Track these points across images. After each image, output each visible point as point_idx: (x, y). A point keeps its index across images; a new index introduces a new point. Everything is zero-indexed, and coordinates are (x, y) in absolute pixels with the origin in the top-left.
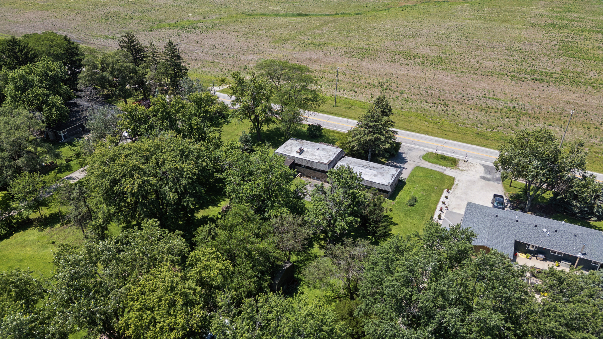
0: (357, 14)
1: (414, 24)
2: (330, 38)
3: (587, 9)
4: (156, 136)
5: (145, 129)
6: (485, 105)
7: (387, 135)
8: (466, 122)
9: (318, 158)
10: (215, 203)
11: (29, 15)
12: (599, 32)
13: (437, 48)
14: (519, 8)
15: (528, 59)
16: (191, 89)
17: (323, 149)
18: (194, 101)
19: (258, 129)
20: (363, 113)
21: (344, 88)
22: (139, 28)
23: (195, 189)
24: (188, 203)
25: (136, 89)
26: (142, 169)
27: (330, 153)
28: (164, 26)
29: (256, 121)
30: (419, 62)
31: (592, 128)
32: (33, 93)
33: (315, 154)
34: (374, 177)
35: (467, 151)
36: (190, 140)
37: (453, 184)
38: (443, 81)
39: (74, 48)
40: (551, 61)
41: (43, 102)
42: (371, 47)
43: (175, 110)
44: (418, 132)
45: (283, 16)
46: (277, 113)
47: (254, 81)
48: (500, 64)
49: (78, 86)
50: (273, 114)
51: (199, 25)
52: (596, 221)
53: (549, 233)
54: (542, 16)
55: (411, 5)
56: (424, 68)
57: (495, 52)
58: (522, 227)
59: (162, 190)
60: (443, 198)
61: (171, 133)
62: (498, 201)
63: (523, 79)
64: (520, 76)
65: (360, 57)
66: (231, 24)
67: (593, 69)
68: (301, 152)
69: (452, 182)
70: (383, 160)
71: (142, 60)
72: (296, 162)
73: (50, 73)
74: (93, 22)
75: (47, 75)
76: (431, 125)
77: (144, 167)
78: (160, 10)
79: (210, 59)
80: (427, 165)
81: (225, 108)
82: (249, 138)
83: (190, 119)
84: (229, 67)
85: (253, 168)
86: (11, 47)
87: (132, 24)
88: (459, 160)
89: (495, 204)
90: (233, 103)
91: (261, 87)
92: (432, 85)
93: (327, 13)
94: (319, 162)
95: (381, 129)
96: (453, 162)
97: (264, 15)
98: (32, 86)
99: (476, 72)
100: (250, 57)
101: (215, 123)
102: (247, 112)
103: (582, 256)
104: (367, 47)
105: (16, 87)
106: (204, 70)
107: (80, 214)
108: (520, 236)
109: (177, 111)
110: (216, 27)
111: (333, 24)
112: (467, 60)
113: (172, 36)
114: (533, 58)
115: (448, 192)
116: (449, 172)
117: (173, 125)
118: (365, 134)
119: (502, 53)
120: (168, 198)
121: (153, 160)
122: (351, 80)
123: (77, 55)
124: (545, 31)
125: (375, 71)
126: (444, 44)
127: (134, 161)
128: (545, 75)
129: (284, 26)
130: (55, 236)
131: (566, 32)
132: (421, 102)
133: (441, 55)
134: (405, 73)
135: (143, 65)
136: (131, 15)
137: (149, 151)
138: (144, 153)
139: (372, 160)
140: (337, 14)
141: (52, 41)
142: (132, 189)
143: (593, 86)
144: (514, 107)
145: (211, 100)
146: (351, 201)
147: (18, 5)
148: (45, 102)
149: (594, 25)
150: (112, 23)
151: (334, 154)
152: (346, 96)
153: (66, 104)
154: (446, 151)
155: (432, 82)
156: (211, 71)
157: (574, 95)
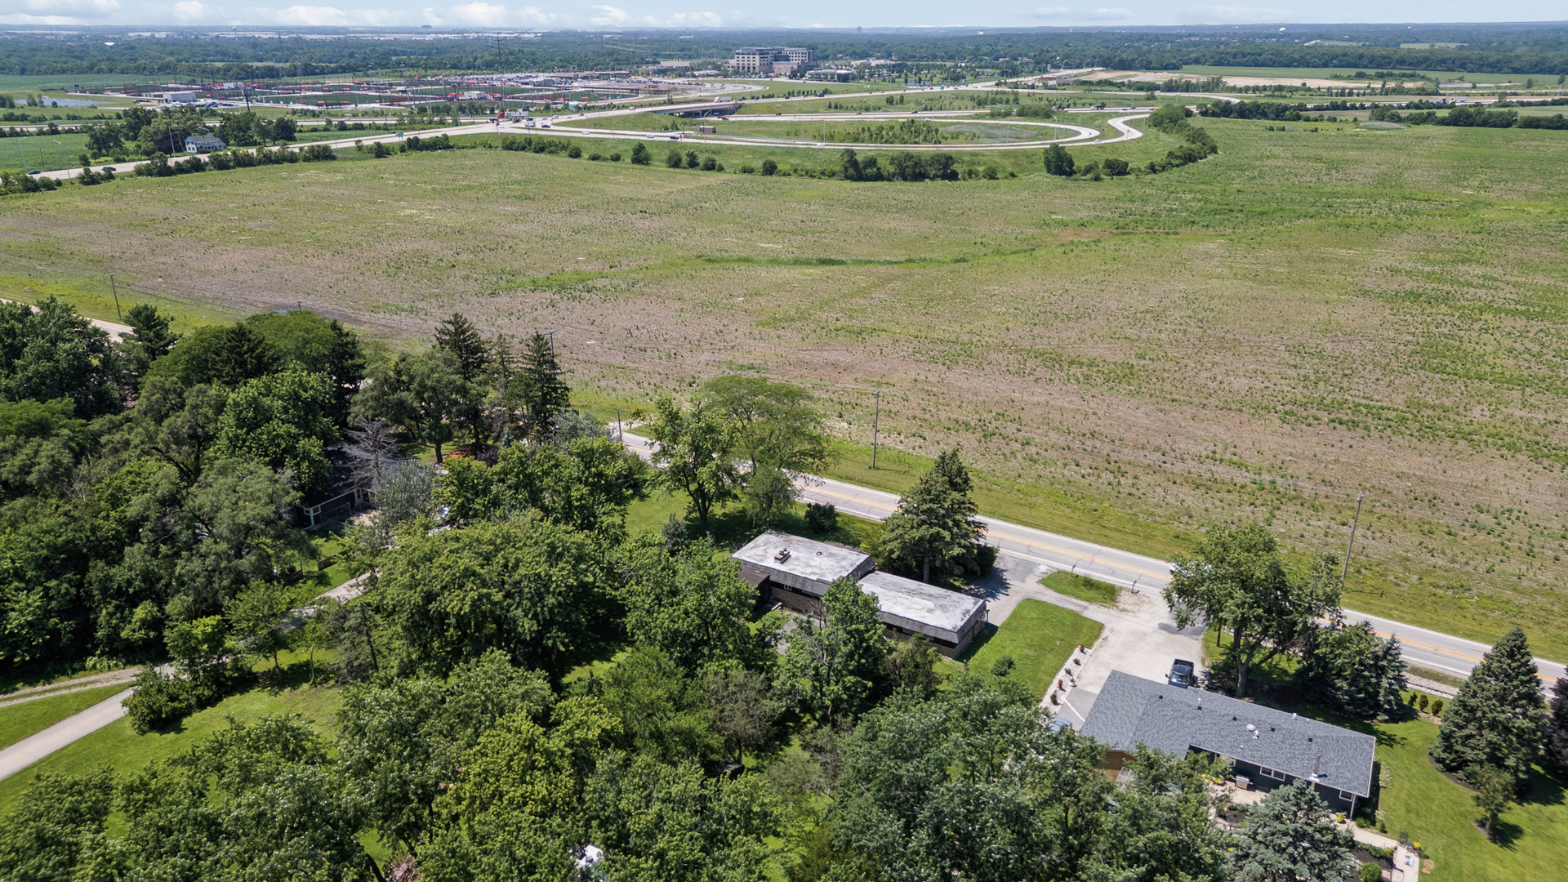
0: (957, 261)
1: (1084, 286)
2: (886, 317)
3: (1511, 255)
4: (505, 518)
5: (484, 506)
6: (1209, 475)
7: (955, 530)
8: (1158, 511)
9: (817, 571)
10: (605, 656)
11: (231, 255)
12: (1522, 313)
13: (1126, 345)
14: (1343, 252)
15: (1334, 373)
16: (574, 432)
17: (831, 555)
18: (578, 455)
19: (704, 511)
20: (913, 483)
21: (898, 429)
22: (467, 288)
23: (568, 616)
24: (555, 641)
25: (461, 425)
26: (479, 575)
27: (844, 563)
28: (522, 285)
29: (701, 495)
30: (1079, 375)
31: (1440, 533)
32: (269, 433)
33: (812, 563)
34: (927, 614)
35: (1141, 571)
36: (564, 528)
37: (1097, 637)
38: (1125, 421)
39: (347, 343)
40: (1387, 379)
41: (285, 451)
42: (975, 339)
43: (542, 471)
44: (1044, 529)
45: (787, 263)
46: (744, 478)
47: (697, 416)
48: (1266, 384)
49: (349, 419)
50: (734, 481)
51: (599, 283)
52: (1386, 721)
53: (1257, 732)
54: (1394, 271)
55: (1086, 240)
56: (1088, 390)
57: (1260, 358)
58: (1208, 720)
59: (511, 614)
60: (1069, 664)
61: (533, 512)
62: (1183, 672)
63: (1311, 420)
64: (1305, 414)
65: (948, 362)
66: (669, 283)
67: (1482, 400)
68: (784, 558)
69: (1095, 632)
70: (957, 584)
71: (478, 366)
72: (773, 578)
73: (304, 395)
74: (368, 274)
75: (297, 397)
76: (1076, 516)
77: (482, 571)
78: (515, 247)
79: (618, 360)
80: (1051, 597)
81: (642, 466)
82: (682, 529)
83: (567, 489)
84: (657, 379)
85: (680, 582)
86: (234, 343)
87: (452, 278)
88: (1121, 588)
89: (1174, 680)
90: (656, 458)
91: (710, 429)
92: (1097, 429)
93: (888, 258)
94: (818, 581)
95: (943, 516)
96: (1108, 594)
97: (746, 260)
98: (269, 420)
99: (1205, 402)
100: (705, 357)
101: (615, 496)
102: (682, 475)
103: (1317, 780)
104: (966, 339)
105: (238, 419)
106: (603, 383)
107: (357, 658)
108: (1201, 738)
109: (546, 473)
110: (636, 288)
111: (899, 283)
112: (1192, 373)
113: (539, 307)
114: (1346, 372)
115: (1082, 651)
116: (1095, 612)
117: (535, 499)
118: (912, 527)
119: (1276, 360)
120: (520, 629)
121: (499, 559)
122: (918, 413)
123: (352, 357)
124: (1392, 309)
125: (975, 394)
126: (1144, 336)
127: (467, 560)
128: (1364, 411)
129: (787, 287)
130: (301, 705)
131: (1442, 311)
132: (1065, 465)
133: (1133, 361)
134: (1042, 399)
135: (482, 377)
136: (452, 259)
137: (493, 544)
138: (485, 548)
139: (933, 581)
140: (911, 261)
141: (307, 331)
142: (461, 609)
143: (1472, 440)
144: (1273, 482)
145: (610, 453)
146: (855, 646)
147: (207, 232)
148: (290, 450)
149: (1514, 296)
150: (411, 276)
151: (852, 565)
152: (900, 447)
153: (328, 455)
154: (1093, 570)
155: (1099, 422)
156: (618, 386)
157: (1420, 459)
